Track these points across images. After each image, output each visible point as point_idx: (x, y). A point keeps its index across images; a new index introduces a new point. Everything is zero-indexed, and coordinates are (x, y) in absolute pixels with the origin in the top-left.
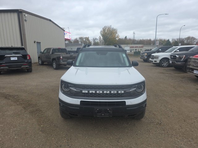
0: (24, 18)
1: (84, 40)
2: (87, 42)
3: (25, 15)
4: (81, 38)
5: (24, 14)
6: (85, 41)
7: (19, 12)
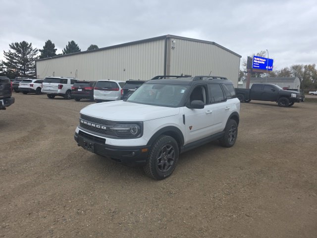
0: (172, 46)
1: (303, 70)
2: (309, 74)
3: (173, 41)
4: (296, 68)
5: (173, 39)
6: (305, 72)
7: (167, 38)
